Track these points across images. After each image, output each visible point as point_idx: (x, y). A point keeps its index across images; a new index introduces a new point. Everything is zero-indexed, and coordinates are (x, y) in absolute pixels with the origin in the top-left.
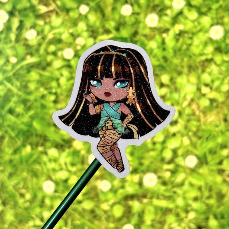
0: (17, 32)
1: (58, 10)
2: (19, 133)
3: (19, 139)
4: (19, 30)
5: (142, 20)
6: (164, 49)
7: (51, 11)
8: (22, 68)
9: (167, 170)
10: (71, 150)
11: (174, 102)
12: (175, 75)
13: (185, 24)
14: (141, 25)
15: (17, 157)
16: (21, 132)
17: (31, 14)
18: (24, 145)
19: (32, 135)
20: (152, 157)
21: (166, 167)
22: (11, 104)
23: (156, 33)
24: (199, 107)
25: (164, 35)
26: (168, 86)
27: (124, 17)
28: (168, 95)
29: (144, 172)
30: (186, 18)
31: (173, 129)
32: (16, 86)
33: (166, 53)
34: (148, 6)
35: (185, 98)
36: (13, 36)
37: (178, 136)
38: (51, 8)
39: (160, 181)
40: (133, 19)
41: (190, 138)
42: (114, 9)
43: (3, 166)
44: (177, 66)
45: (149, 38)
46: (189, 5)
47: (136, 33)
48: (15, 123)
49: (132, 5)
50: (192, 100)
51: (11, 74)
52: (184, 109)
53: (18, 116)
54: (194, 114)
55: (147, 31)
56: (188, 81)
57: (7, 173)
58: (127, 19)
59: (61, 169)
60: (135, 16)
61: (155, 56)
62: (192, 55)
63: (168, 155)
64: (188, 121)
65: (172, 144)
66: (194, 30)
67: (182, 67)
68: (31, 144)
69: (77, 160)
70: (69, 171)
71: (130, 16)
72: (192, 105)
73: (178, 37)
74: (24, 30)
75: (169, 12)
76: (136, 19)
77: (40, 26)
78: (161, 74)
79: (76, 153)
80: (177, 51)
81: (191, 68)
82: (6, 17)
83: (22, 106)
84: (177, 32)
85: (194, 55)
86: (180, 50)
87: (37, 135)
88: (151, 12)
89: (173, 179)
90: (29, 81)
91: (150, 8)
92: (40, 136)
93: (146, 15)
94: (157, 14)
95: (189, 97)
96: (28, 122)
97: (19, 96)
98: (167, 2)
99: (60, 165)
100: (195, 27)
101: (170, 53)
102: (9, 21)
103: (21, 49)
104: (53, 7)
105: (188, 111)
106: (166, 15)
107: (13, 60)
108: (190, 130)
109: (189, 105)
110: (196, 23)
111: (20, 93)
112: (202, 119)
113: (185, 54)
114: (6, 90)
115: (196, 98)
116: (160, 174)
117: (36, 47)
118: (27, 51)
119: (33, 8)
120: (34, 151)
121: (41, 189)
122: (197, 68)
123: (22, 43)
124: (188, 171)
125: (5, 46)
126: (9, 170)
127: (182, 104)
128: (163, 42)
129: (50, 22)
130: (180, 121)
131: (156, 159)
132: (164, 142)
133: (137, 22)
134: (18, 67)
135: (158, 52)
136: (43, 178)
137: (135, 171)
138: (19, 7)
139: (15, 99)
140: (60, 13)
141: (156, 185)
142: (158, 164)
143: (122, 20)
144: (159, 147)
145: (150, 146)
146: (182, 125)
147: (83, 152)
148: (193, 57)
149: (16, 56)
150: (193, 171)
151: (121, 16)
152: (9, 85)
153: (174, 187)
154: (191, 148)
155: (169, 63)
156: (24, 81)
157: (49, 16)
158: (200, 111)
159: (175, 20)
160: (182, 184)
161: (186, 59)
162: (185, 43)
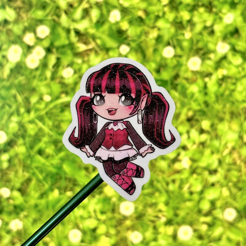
0: (53, 70)
1: (98, 49)
2: (47, 175)
3: (47, 182)
4: (55, 67)
5: (184, 62)
6: (206, 94)
7: (90, 50)
8: (55, 107)
9: (204, 223)
10: (102, 196)
11: (214, 150)
12: (216, 121)
13: (228, 69)
14: (183, 68)
15: (43, 202)
16: (49, 175)
17: (69, 52)
18: (52, 190)
19: (61, 178)
20: (188, 208)
21: (203, 219)
22: (41, 145)
23: (198, 76)
24: (240, 157)
25: (207, 79)
26: (208, 132)
27: (166, 59)
28: (208, 142)
29: (179, 224)
30: (230, 63)
31: (213, 179)
32: (48, 126)
33: (207, 98)
34: (191, 49)
35: (225, 146)
36: (48, 74)
37: (217, 186)
38: (90, 47)
39: (196, 234)
40: (175, 62)
41: (229, 190)
42: (155, 50)
43: (28, 211)
44: (218, 112)
45: (190, 81)
46: (234, 50)
47: (177, 76)
48: (43, 165)
49: (174, 47)
50: (233, 149)
51: (43, 113)
52: (224, 157)
53: (47, 157)
54: (234, 163)
55: (189, 75)
56: (230, 128)
57: (31, 220)
58: (169, 62)
59: (90, 217)
60: (177, 59)
61: (196, 101)
62: (235, 102)
63: (205, 206)
64: (229, 170)
65: (211, 194)
66: (238, 76)
67: (224, 113)
68: (59, 189)
69: (107, 207)
70: (98, 220)
71: (172, 58)
72: (233, 154)
73: (220, 82)
74: (61, 68)
75: (212, 56)
76: (178, 62)
77: (78, 64)
78: (202, 120)
79: (107, 200)
80: (219, 97)
81: (233, 115)
82: (43, 53)
83: (53, 147)
84: (220, 77)
85: (237, 101)
86: (222, 95)
87: (66, 179)
88: (194, 55)
89: (210, 233)
90: (62, 121)
91: (193, 52)
92: (70, 180)
93: (188, 58)
94: (200, 57)
95: (230, 145)
96: (57, 164)
97: (51, 136)
98: (211, 46)
99: (89, 212)
100: (239, 73)
101: (212, 98)
102: (46, 57)
103: (56, 88)
104: (92, 45)
105: (228, 160)
106: (210, 59)
107: (47, 98)
108: (230, 181)
109: (230, 153)
110: (240, 69)
111: (51, 133)
112: (243, 169)
113: (228, 100)
114: (36, 130)
115: (237, 147)
116: (196, 227)
117: (72, 86)
118: (63, 90)
119: (71, 46)
120: (62, 196)
121: (66, 237)
122: (240, 115)
123: (57, 81)
124: (226, 225)
125: (40, 83)
126: (34, 215)
127: (223, 152)
128: (205, 87)
129: (88, 61)
130: (220, 170)
131: (192, 210)
132: (202, 192)
133: (179, 65)
134: (51, 106)
135: (199, 96)
136: (70, 227)
137: (169, 223)
138: (57, 44)
139: (45, 139)
140: (100, 52)
141: (192, 239)
142: (195, 216)
143: (163, 62)
144: (196, 197)
145: (187, 195)
146: (222, 175)
147: (114, 199)
148: (236, 103)
149: (50, 94)
150: (232, 225)
151: (163, 58)
152: (40, 124)
153: (210, 242)
154: (230, 200)
155: (210, 108)
156: (56, 120)
157: (88, 55)
158: (242, 161)
159: (219, 64)
160: (219, 239)
161: (228, 105)
162: (228, 89)
